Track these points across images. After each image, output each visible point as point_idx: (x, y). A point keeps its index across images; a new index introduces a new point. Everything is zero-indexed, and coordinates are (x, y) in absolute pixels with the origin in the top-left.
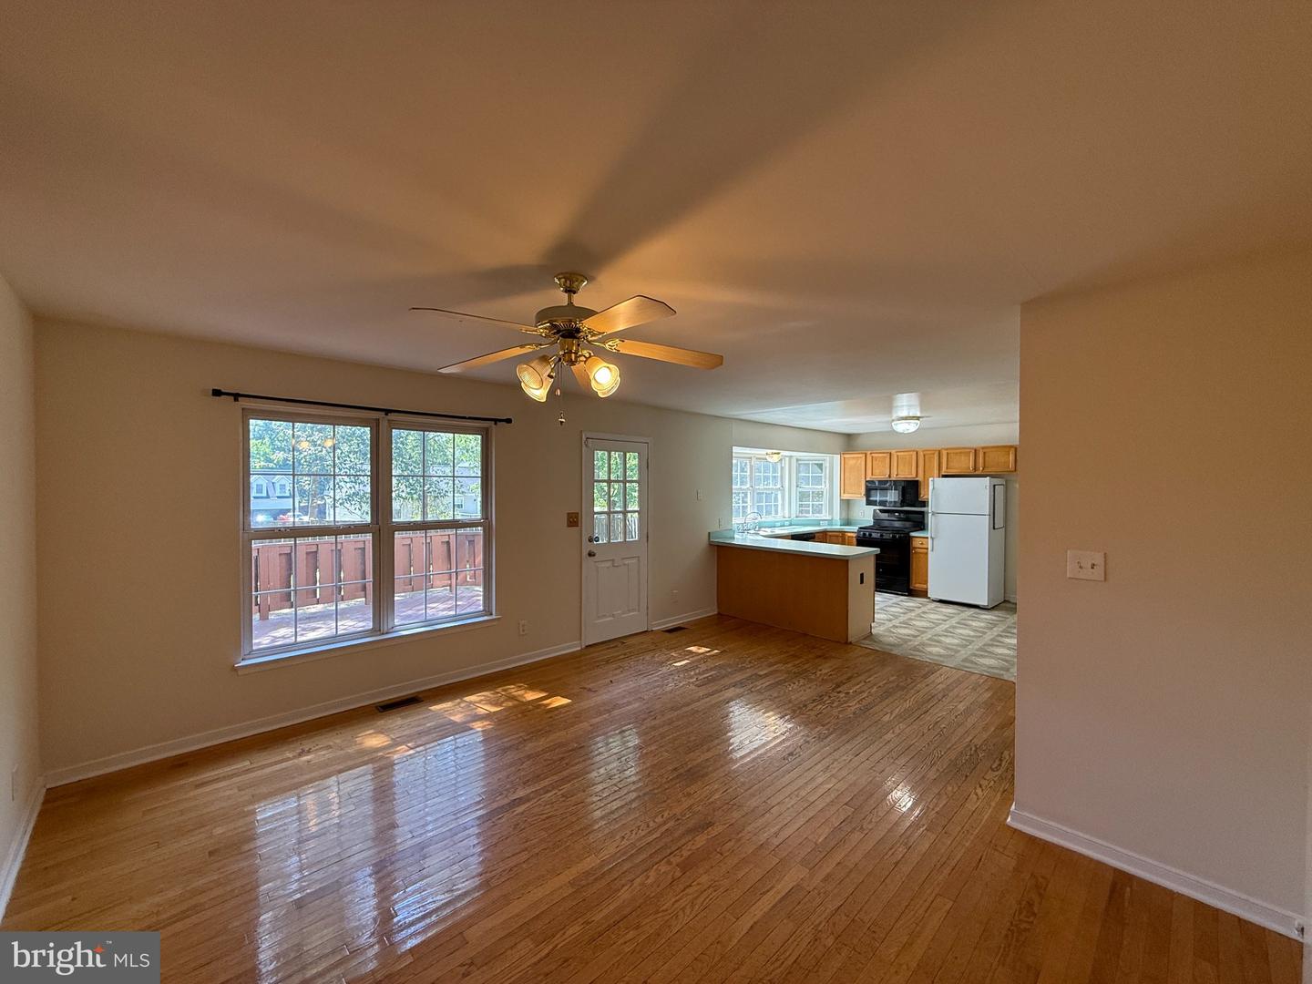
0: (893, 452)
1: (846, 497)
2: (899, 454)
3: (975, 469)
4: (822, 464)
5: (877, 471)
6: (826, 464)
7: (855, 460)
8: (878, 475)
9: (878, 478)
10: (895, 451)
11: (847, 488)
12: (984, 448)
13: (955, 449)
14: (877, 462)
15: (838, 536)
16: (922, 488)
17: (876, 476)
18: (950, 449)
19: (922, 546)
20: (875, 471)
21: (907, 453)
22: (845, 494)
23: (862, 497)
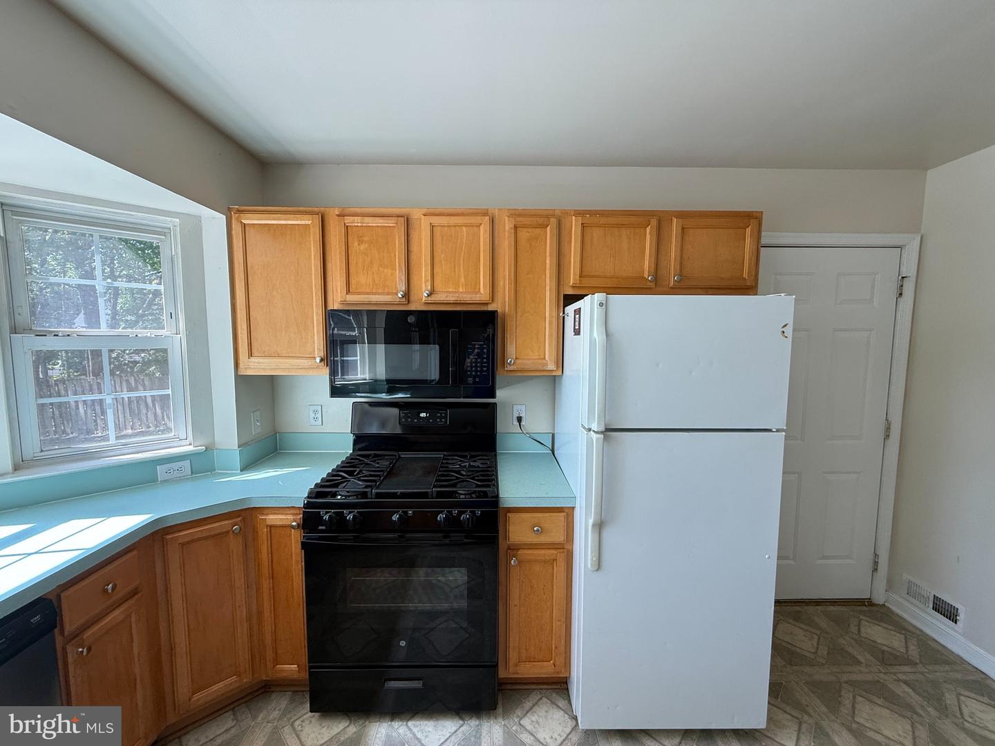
0: (416, 214)
1: (257, 366)
2: (436, 220)
3: (656, 279)
4: (154, 246)
5: (362, 280)
6: (172, 249)
7: (286, 236)
8: (368, 293)
9: (370, 304)
10: (424, 211)
11: (260, 335)
12: (681, 215)
13: (603, 213)
14: (362, 247)
15: (228, 532)
16: (508, 336)
17: (359, 293)
18: (593, 213)
19: (543, 539)
20: (360, 279)
21: (459, 220)
22: (251, 355)
23: (318, 367)
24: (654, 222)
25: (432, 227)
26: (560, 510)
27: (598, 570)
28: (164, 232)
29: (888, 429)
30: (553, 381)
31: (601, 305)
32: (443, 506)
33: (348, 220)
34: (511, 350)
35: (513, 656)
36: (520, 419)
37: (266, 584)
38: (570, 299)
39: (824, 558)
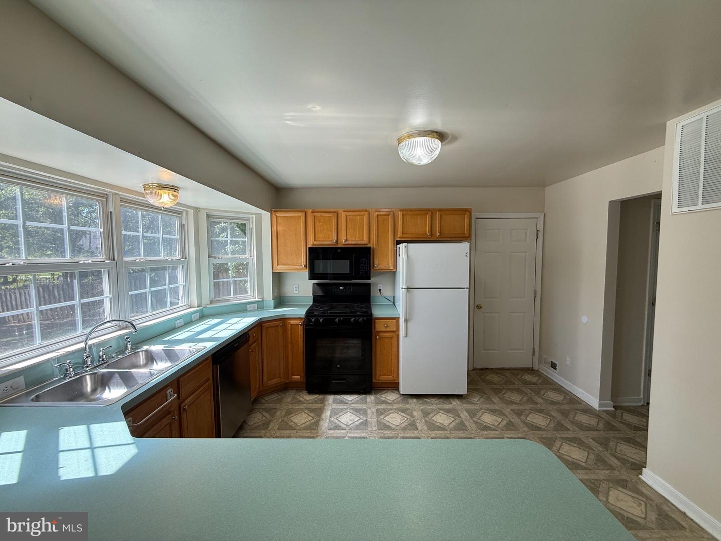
0: (340, 211)
1: (279, 269)
2: (348, 214)
3: (431, 234)
4: (245, 225)
5: (320, 236)
6: (252, 226)
7: (292, 220)
8: (322, 241)
9: (323, 245)
10: (343, 210)
11: (282, 257)
12: (440, 210)
13: (411, 210)
14: (321, 224)
15: (278, 326)
16: (375, 257)
17: (319, 241)
18: (406, 210)
19: (388, 329)
20: (318, 236)
21: (357, 213)
22: (278, 265)
23: (303, 269)
24: (430, 213)
25: (346, 216)
26: (394, 318)
27: (406, 336)
28: (248, 219)
29: (536, 293)
30: (393, 274)
31: (405, 247)
32: (353, 316)
33: (315, 214)
34: (376, 262)
35: (378, 373)
36: (380, 290)
37: (290, 346)
38: (399, 243)
39: (511, 349)
